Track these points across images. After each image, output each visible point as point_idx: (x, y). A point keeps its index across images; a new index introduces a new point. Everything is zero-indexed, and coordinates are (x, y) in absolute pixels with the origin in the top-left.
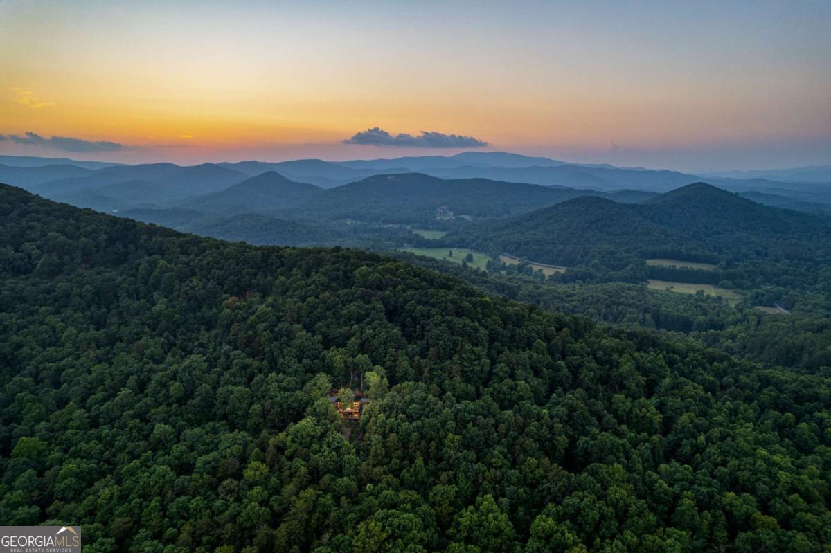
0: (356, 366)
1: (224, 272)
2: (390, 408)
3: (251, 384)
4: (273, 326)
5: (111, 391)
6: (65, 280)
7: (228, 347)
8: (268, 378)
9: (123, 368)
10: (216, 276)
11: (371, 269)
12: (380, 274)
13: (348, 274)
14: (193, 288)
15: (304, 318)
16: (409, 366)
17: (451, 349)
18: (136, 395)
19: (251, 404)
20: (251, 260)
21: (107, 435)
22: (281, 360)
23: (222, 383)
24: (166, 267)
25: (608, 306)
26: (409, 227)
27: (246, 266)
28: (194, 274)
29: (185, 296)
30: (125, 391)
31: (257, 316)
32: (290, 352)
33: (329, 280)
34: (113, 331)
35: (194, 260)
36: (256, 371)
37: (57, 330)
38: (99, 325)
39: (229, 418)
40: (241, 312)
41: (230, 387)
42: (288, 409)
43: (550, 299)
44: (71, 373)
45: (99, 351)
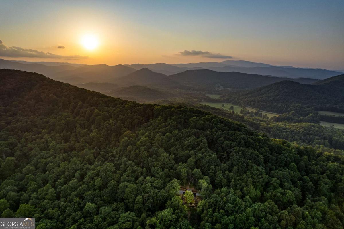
0: (193, 175)
1: (125, 117)
2: (215, 205)
3: (137, 182)
4: (149, 148)
5: (68, 178)
6: (54, 118)
7: (125, 159)
8: (146, 179)
9: (74, 166)
10: (121, 119)
11: (198, 118)
12: (203, 121)
13: (186, 121)
14: (110, 124)
15: (165, 145)
16: (223, 177)
17: (245, 168)
18: (79, 182)
19: (136, 195)
20: (138, 111)
21: (63, 205)
22: (153, 169)
23: (122, 180)
24: (98, 113)
25: (305, 135)
26: (204, 93)
27: (135, 114)
28: (111, 117)
29: (106, 128)
30: (74, 180)
31: (140, 142)
32: (158, 164)
33: (177, 123)
34: (72, 144)
35: (111, 110)
36: (140, 174)
37: (48, 142)
38: (67, 140)
39: (125, 201)
40: (133, 139)
41: (126, 184)
42: (157, 200)
43: (275, 131)
44: (51, 166)
45: (64, 155)
